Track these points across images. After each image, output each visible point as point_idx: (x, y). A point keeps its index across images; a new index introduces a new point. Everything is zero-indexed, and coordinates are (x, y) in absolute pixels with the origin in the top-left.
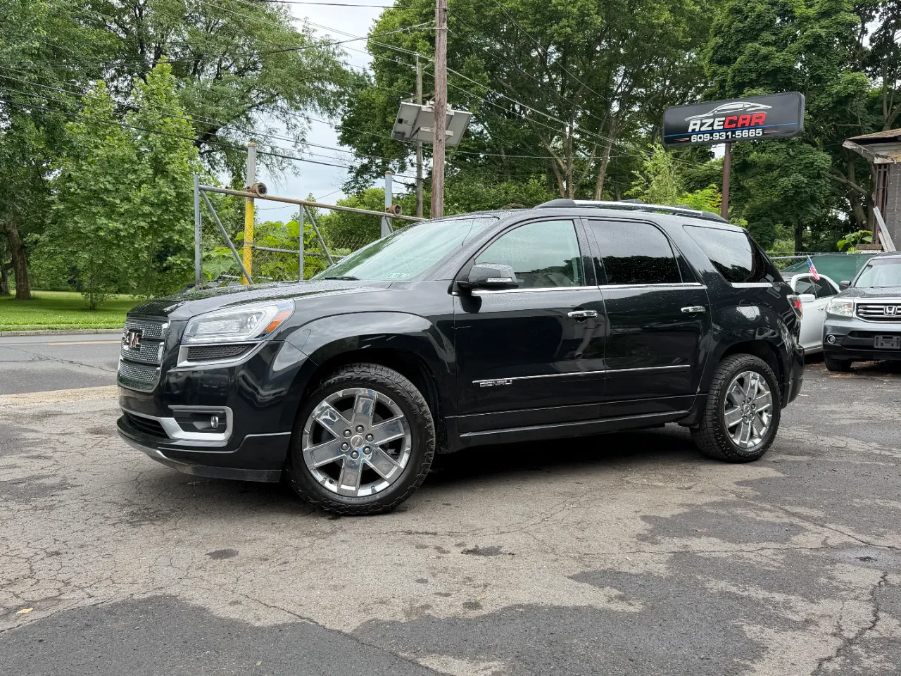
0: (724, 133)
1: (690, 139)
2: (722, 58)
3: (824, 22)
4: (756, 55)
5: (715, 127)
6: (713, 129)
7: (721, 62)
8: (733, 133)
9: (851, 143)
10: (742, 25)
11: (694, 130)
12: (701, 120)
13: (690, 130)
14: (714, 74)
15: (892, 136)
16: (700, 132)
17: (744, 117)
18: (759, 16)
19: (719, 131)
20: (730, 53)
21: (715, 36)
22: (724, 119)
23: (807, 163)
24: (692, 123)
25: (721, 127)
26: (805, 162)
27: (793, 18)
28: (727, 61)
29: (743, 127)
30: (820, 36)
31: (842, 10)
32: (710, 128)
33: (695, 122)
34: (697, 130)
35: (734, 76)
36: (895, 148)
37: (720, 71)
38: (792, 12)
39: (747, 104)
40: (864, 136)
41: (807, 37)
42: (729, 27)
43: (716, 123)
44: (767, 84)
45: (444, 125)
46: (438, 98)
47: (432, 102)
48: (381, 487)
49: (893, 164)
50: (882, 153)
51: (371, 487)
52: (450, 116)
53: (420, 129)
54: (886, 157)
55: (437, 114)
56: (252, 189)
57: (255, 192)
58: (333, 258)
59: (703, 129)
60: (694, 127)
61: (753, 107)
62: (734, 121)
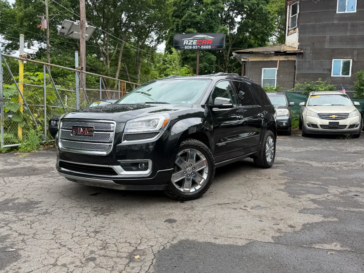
0: (197, 46)
1: (184, 47)
2: (177, 15)
3: (214, 6)
4: (190, 16)
5: (194, 44)
7: (176, 17)
8: (200, 46)
9: (235, 53)
10: (184, 3)
11: (186, 44)
12: (188, 41)
13: (184, 44)
14: (174, 21)
15: (248, 51)
16: (188, 45)
17: (204, 41)
19: (195, 45)
20: (180, 14)
21: (174, 6)
22: (197, 41)
23: (208, 59)
24: (185, 41)
25: (196, 44)
26: (208, 58)
27: (203, 3)
28: (180, 17)
29: (204, 45)
30: (212, 11)
31: (219, 2)
32: (192, 44)
33: (186, 41)
34: (187, 44)
35: (183, 23)
36: (248, 56)
37: (176, 20)
39: (205, 36)
40: (238, 51)
41: (208, 11)
42: (180, 3)
43: (194, 42)
44: (194, 27)
45: (85, 31)
46: (81, 19)
47: (79, 21)
48: (198, 187)
49: (248, 61)
50: (245, 57)
51: (195, 188)
52: (87, 28)
53: (73, 32)
54: (246, 59)
55: (82, 26)
56: (23, 56)
57: (26, 58)
58: (58, 90)
59: (189, 44)
60: (186, 43)
61: (207, 37)
62: (201, 42)
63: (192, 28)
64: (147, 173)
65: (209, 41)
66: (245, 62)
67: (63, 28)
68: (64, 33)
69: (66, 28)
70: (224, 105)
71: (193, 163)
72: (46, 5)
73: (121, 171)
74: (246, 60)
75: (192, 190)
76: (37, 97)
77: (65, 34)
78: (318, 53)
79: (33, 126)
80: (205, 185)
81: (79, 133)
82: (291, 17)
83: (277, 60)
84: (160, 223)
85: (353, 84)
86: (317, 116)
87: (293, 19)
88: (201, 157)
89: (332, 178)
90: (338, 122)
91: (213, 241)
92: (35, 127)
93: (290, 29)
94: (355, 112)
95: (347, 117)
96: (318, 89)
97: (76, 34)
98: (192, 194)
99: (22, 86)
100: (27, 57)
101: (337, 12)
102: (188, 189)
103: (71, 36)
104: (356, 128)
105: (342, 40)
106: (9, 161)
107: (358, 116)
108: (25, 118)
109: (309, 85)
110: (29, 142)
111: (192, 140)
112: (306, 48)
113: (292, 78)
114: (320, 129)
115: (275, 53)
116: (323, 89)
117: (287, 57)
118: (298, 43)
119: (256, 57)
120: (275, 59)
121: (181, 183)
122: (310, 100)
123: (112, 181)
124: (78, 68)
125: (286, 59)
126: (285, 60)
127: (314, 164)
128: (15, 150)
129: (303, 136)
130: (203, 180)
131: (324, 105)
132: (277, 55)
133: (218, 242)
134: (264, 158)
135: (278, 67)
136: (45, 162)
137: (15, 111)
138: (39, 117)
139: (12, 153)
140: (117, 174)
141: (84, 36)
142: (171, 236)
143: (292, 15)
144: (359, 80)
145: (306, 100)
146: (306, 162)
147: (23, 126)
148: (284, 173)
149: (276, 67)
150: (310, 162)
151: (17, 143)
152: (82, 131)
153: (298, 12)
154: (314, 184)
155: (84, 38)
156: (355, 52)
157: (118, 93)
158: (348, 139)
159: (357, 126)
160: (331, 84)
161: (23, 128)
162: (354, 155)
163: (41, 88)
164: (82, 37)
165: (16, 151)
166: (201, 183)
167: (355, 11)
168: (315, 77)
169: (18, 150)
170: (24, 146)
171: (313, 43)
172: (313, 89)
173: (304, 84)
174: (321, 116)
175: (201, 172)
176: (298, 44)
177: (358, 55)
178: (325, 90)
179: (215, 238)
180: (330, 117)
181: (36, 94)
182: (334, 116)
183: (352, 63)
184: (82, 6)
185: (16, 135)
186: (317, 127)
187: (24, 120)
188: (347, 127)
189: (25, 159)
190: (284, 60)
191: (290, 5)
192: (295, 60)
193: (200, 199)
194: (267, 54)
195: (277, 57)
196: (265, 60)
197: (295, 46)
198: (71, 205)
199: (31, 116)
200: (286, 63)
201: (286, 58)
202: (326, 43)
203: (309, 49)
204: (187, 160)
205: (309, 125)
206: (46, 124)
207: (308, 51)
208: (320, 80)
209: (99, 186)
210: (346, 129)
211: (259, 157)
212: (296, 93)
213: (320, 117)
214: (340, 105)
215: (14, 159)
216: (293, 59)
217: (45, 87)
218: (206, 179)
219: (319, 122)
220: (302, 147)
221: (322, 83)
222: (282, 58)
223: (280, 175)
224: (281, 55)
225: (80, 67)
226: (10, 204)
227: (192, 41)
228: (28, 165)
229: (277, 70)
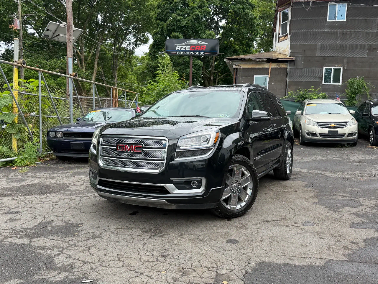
0: (190, 52)
1: (177, 53)
2: (161, 18)
3: (200, 10)
4: (175, 19)
5: (187, 49)
6: (186, 50)
7: (161, 20)
8: (194, 52)
9: (226, 60)
10: (169, 6)
11: (178, 49)
12: (181, 46)
13: (177, 49)
14: (158, 24)
15: (240, 58)
16: (181, 51)
17: (198, 46)
18: (176, 3)
19: (188, 51)
20: (164, 17)
21: (158, 8)
22: (190, 46)
23: (195, 64)
24: (177, 46)
25: (189, 50)
26: (194, 64)
27: (188, 6)
28: (165, 20)
29: (197, 51)
30: (198, 15)
31: (205, 6)
32: (185, 50)
33: (179, 46)
34: (179, 50)
35: (168, 27)
36: (240, 63)
37: (161, 23)
38: (188, 4)
39: (199, 42)
41: (194, 15)
42: (164, 6)
43: (187, 48)
44: (180, 31)
45: (72, 34)
46: (68, 21)
47: (65, 23)
48: (243, 204)
49: (240, 68)
50: (236, 64)
51: (240, 205)
52: (74, 31)
53: (59, 35)
54: (238, 66)
55: (69, 29)
56: (18, 62)
57: (21, 64)
58: (53, 98)
59: (182, 49)
60: (178, 48)
61: (201, 43)
62: (194, 48)
63: (178, 32)
64: (200, 191)
65: (203, 47)
66: (236, 69)
67: (48, 30)
68: (48, 36)
69: (51, 31)
70: (261, 118)
71: (239, 178)
72: (19, 3)
73: (174, 190)
74: (237, 67)
75: (238, 207)
76: (32, 106)
77: (50, 37)
78: (309, 61)
79: (29, 137)
80: (249, 202)
81: (125, 150)
82: (281, 23)
83: (268, 67)
84: (222, 243)
85: (345, 92)
86: (316, 124)
87: (284, 26)
88: (246, 172)
89: (355, 189)
90: (337, 131)
91: (290, 262)
92: (30, 139)
93: (280, 36)
94: (353, 121)
95: (346, 126)
96: (311, 97)
97: (62, 37)
98: (238, 211)
99: (17, 94)
100: (22, 63)
101: (328, 20)
102: (235, 206)
103: (56, 39)
104: (353, 137)
105: (332, 48)
106: (10, 177)
107: (355, 124)
108: (21, 130)
109: (302, 93)
110: (26, 156)
111: (238, 156)
112: (298, 56)
113: (283, 86)
114: (319, 137)
115: (267, 60)
116: (316, 97)
117: (278, 64)
118: (290, 50)
119: (248, 64)
120: (266, 66)
121: (227, 201)
122: (307, 108)
123: (164, 200)
124: (72, 75)
125: (278, 67)
126: (277, 67)
127: (330, 175)
128: (11, 164)
129: (301, 144)
130: (248, 196)
131: (321, 113)
132: (269, 62)
133: (296, 262)
134: (285, 170)
135: (269, 74)
136: (53, 178)
137: (11, 122)
138: (33, 127)
139: (8, 167)
140: (169, 193)
141: (71, 40)
142: (245, 258)
143: (283, 22)
144: (351, 88)
145: (302, 108)
146: (319, 172)
147: (18, 138)
148: (307, 185)
149: (268, 75)
150: (323, 173)
151: (13, 157)
152: (129, 148)
153: (289, 19)
154: (344, 196)
155: (71, 41)
156: (346, 61)
157: (110, 100)
158: (346, 147)
159: (355, 135)
160: (322, 92)
161: (18, 140)
162: (360, 164)
163: (35, 96)
164: (69, 40)
165: (11, 165)
166: (246, 199)
167: (345, 20)
168: (308, 85)
169: (14, 164)
170: (21, 160)
171: (305, 51)
172: (306, 97)
173: (297, 92)
174: (321, 125)
175: (245, 188)
176: (290, 51)
177: (348, 63)
178: (318, 98)
179: (290, 259)
180: (329, 125)
181: (31, 103)
182: (333, 125)
183: (343, 71)
184: (69, 7)
185: (11, 148)
186: (317, 136)
187: (20, 131)
188: (346, 135)
189: (28, 175)
190: (275, 67)
191: (280, 12)
192: (287, 67)
193: (246, 216)
194: (259, 61)
195: (269, 64)
196: (257, 67)
197: (286, 53)
199: (27, 126)
200: (278, 70)
201: (277, 65)
202: (317, 50)
203: (300, 56)
204: (233, 176)
205: (308, 134)
206: (41, 135)
207: (299, 59)
208: (313, 88)
209: (146, 205)
210: (345, 138)
211: (280, 169)
212: (288, 100)
213: (319, 126)
214: (338, 113)
215: (14, 175)
216: (285, 67)
217: (40, 94)
218: (251, 195)
219: (319, 130)
220: (306, 156)
221: (315, 91)
222: (274, 66)
223: (303, 187)
224: (272, 62)
225: (74, 74)
226: (49, 228)
227: (185, 47)
228: (36, 181)
229: (269, 78)
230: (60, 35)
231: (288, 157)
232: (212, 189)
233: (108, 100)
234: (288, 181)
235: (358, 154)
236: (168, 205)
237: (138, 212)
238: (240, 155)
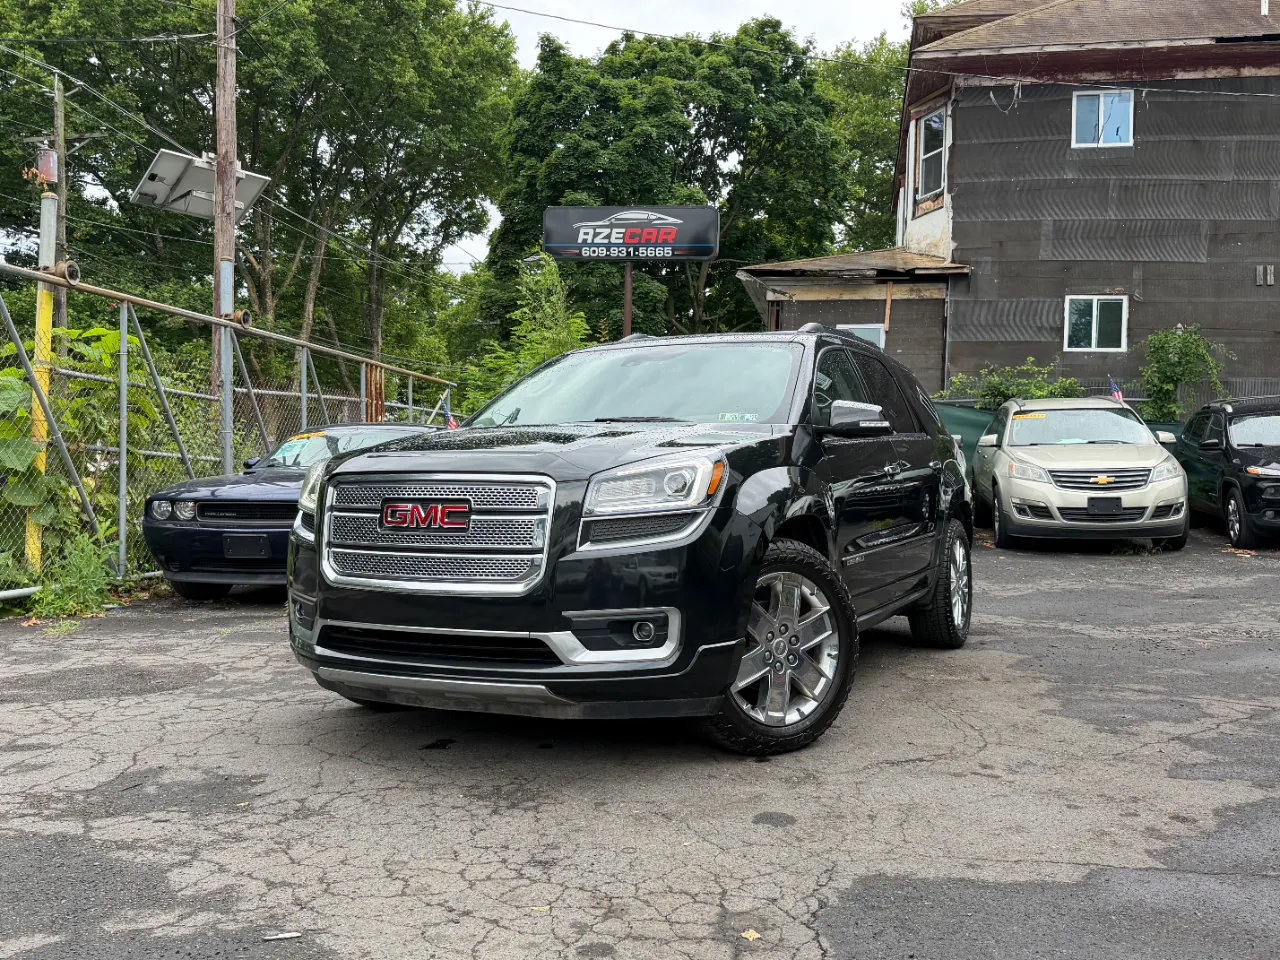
0: (625, 249)
1: (580, 252)
2: (529, 146)
3: (653, 119)
4: (575, 149)
5: (613, 240)
6: (610, 242)
7: (528, 151)
8: (636, 249)
9: (742, 273)
10: (554, 107)
11: (585, 241)
12: (595, 229)
13: (580, 241)
14: (520, 166)
15: (790, 269)
16: (593, 244)
17: (650, 230)
18: (575, 99)
19: (618, 245)
20: (539, 141)
21: (518, 115)
22: (623, 230)
23: (641, 293)
24: (582, 231)
25: (621, 241)
26: (638, 291)
27: (617, 109)
28: (542, 154)
29: (647, 245)
30: (650, 136)
31: (673, 108)
32: (606, 241)
33: (587, 231)
34: (589, 241)
35: (550, 173)
36: (788, 283)
37: (528, 163)
38: (615, 100)
39: (653, 215)
40: (757, 267)
41: (637, 135)
42: (538, 106)
43: (614, 235)
44: (589, 188)
45: (233, 191)
46: (222, 150)
47: (212, 155)
48: (809, 707)
49: (790, 302)
50: (778, 288)
51: (798, 710)
52: (239, 180)
53: (189, 193)
54: (784, 294)
55: (222, 173)
56: (53, 271)
57: (65, 278)
58: (165, 392)
59: (597, 240)
60: (586, 237)
61: (660, 219)
62: (636, 235)
63: (583, 190)
64: (663, 654)
65: (666, 234)
66: (778, 303)
67: (153, 177)
68: (154, 197)
69: (162, 180)
70: (862, 425)
71: (793, 619)
72: (56, 99)
73: (574, 650)
74: (782, 298)
75: (792, 717)
76: (95, 415)
78: (1017, 277)
79: (81, 520)
80: (829, 698)
81: (412, 522)
82: (922, 157)
83: (884, 298)
84: (740, 825)
85: (1140, 375)
86: (1047, 477)
87: (932, 166)
88: (814, 600)
89: (1183, 671)
90: (1119, 499)
91: (970, 874)
92: (87, 527)
93: (919, 197)
94: (1168, 465)
95: (1146, 481)
96: (1027, 391)
97: (199, 202)
98: (791, 730)
99: (46, 377)
100: (66, 273)
101: (1074, 145)
102: (779, 715)
103: (179, 207)
104: (1176, 517)
105: (1091, 233)
106: (16, 647)
107: (1179, 476)
108: (56, 494)
109: (996, 379)
110: (70, 582)
111: (789, 544)
112: (979, 259)
113: (935, 357)
114: (1060, 521)
115: (877, 276)
116: (1045, 393)
117: (915, 288)
118: (951, 242)
119: (817, 288)
120: (876, 293)
121: (754, 694)
122: (1014, 427)
123: (543, 687)
124: (232, 317)
125: (914, 296)
126: (911, 297)
127: (1098, 633)
128: (18, 611)
129: (999, 545)
130: (823, 681)
131: (1064, 441)
132: (885, 282)
133: (989, 874)
134: (947, 612)
135: (887, 321)
136: (159, 650)
137: (22, 469)
138: (98, 489)
139: (10, 621)
140: (559, 663)
141: (229, 209)
142: (816, 867)
143: (925, 154)
144: (1158, 362)
145: (998, 427)
146: (1063, 626)
147: (45, 521)
148: (1022, 661)
149: (883, 322)
150: (1076, 628)
151: (26, 586)
152: (423, 515)
153: (948, 140)
154: (1146, 692)
155: (229, 214)
156: (1137, 274)
157: (357, 405)
158: (1150, 552)
159: (1178, 511)
160: (1066, 375)
161: (47, 529)
162: (1200, 601)
163: (105, 386)
164: (223, 210)
165: (19, 614)
166: (817, 691)
167: (1131, 143)
168: (1015, 352)
169: (28, 611)
170: (52, 597)
171: (1001, 243)
172: (1010, 392)
173: (979, 375)
174: (1062, 479)
175: (815, 653)
176: (953, 245)
177: (1145, 281)
178: (1052, 395)
179: (970, 866)
180: (1092, 480)
181: (94, 408)
182: (1102, 479)
183: (1130, 307)
184: (225, 102)
185: (20, 557)
186: (1050, 516)
187: (52, 499)
188: (1148, 513)
189: (77, 642)
190: (906, 297)
191: (917, 120)
192: (944, 297)
193: (817, 749)
194: (852, 279)
195: (883, 287)
196: (846, 297)
197: (941, 251)
198: (378, 783)
199: (77, 484)
200: (915, 307)
201: (912, 290)
202: (1043, 242)
203: (986, 262)
204: (771, 610)
205: (1021, 511)
206: (123, 514)
207: (985, 270)
208: (1032, 362)
209: (479, 709)
210: (1144, 521)
211: (930, 611)
212: (953, 405)
213: (1056, 482)
214: (1116, 442)
215: (31, 642)
216: (937, 295)
217: (125, 380)
218: (834, 678)
219: (1056, 497)
220: (1017, 580)
221: (1039, 372)
222: (901, 292)
223: (1010, 666)
224: (896, 282)
225: (240, 314)
226: (151, 789)
227: (606, 231)
228: (105, 659)
229: (886, 332)
230: (194, 193)
231: (957, 571)
232: (701, 649)
233: (350, 402)
234: (958, 651)
235: (1189, 572)
236: (555, 704)
237: (452, 742)
238: (796, 543)
